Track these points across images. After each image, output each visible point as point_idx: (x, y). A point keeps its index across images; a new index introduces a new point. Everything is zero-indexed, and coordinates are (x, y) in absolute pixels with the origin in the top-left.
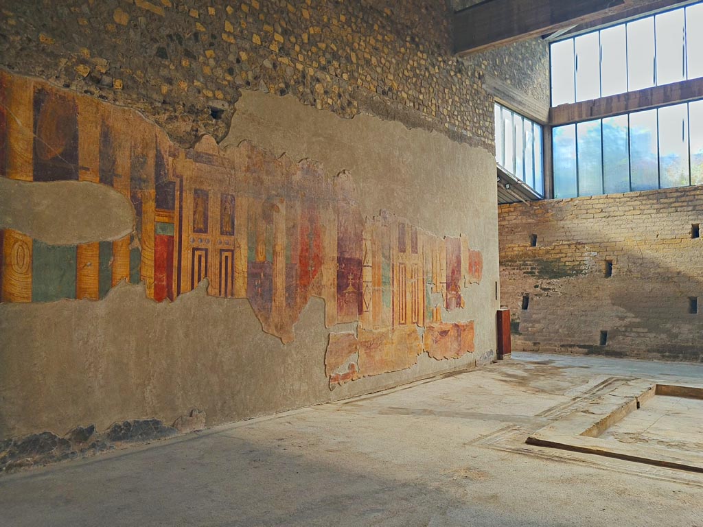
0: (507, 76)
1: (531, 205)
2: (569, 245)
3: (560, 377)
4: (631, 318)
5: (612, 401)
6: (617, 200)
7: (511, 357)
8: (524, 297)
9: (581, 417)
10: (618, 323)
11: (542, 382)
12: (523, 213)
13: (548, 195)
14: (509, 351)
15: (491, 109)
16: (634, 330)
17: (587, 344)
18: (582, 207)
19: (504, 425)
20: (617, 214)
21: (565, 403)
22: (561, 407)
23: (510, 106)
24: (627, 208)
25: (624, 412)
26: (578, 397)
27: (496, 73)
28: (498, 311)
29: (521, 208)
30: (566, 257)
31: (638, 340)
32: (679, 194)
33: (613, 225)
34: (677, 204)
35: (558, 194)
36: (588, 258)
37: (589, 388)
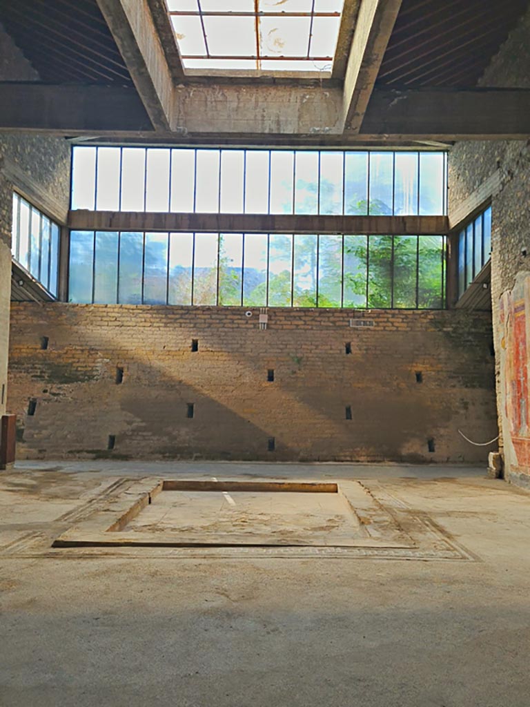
0: (28, 167)
1: (44, 306)
2: (82, 350)
3: (72, 482)
4: (138, 422)
5: (128, 499)
6: (131, 311)
7: (15, 467)
8: (30, 402)
9: (102, 516)
10: (127, 427)
11: (54, 489)
12: (34, 314)
13: (62, 298)
14: (13, 460)
15: (9, 197)
16: (140, 433)
17: (95, 449)
18: (97, 314)
19: (24, 533)
20: (130, 324)
21: (81, 506)
22: (80, 510)
23: (29, 199)
24: (139, 320)
25: (140, 507)
26: (93, 500)
27: (16, 160)
28: (3, 417)
29: (32, 308)
30: (78, 362)
31: (143, 443)
32: (183, 312)
33: (126, 334)
34: (181, 321)
35: (74, 299)
36: (100, 365)
37: (103, 490)
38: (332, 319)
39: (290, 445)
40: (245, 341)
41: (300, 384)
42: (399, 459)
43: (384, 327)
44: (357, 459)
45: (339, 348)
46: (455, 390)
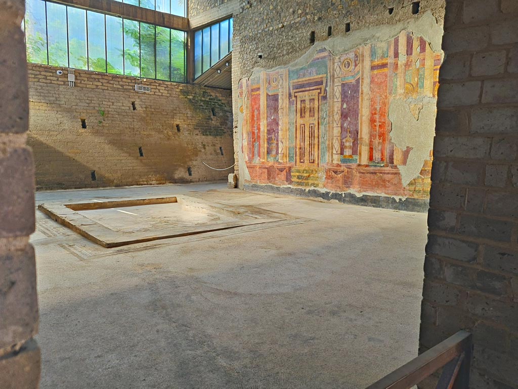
38: (121, 83)
39: (107, 175)
40: (58, 94)
41: (106, 131)
42: (175, 181)
43: (155, 92)
44: (150, 183)
45: (128, 105)
46: (198, 137)
